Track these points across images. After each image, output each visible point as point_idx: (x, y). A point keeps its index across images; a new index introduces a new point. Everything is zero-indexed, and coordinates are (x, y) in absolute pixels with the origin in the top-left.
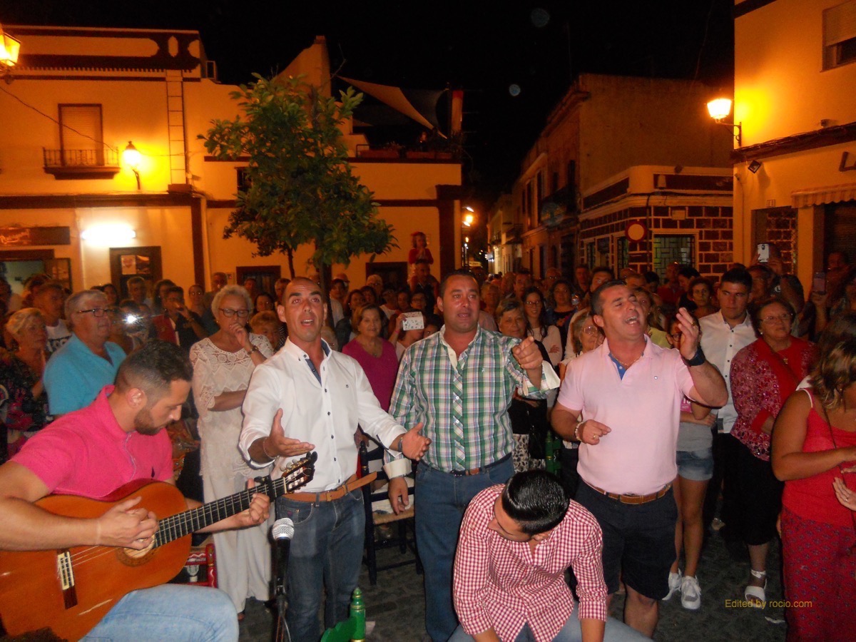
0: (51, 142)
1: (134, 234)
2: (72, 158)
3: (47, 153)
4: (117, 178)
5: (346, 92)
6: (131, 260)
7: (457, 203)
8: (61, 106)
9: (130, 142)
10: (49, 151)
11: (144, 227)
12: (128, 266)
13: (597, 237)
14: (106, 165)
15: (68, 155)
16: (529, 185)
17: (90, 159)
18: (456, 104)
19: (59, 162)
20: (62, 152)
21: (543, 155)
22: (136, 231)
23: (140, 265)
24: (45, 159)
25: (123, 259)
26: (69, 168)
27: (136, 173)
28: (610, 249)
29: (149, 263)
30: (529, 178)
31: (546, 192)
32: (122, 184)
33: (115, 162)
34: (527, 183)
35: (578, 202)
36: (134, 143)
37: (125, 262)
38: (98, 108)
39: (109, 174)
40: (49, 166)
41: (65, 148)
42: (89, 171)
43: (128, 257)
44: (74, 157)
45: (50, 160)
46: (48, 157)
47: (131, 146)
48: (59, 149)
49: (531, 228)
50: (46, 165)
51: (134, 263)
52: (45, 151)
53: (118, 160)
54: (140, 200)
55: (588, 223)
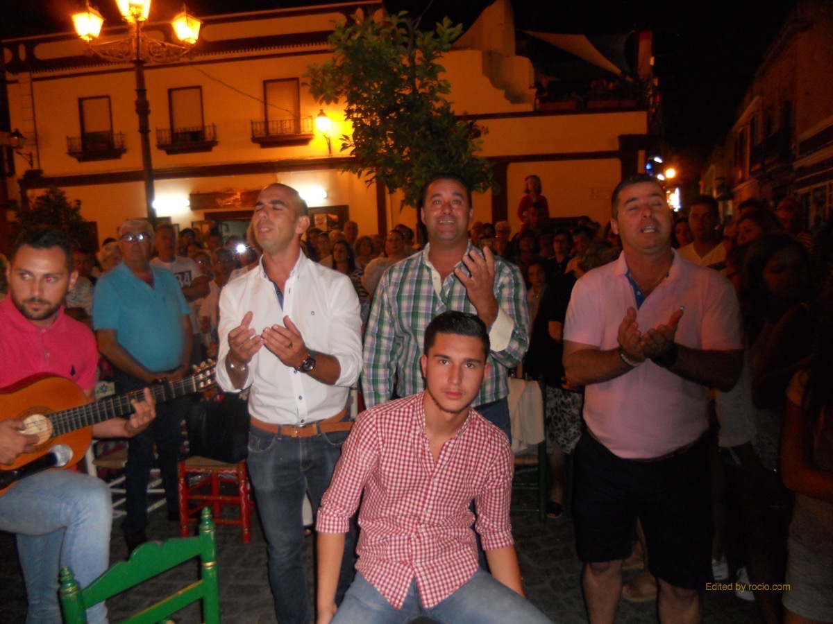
0: (257, 115)
1: (325, 195)
2: (274, 129)
3: (255, 125)
4: (313, 144)
5: (442, 24)
6: (323, 218)
7: (641, 153)
8: (265, 82)
9: (321, 110)
10: (256, 123)
11: (335, 188)
12: (320, 224)
13: (814, 187)
14: (303, 133)
15: (271, 126)
16: (742, 133)
17: (289, 127)
18: (644, 46)
19: (263, 132)
20: (266, 122)
21: (756, 98)
22: (328, 192)
23: (331, 223)
24: (253, 131)
25: (316, 218)
26: (272, 137)
27: (329, 139)
28: (828, 199)
29: (337, 221)
30: (743, 126)
31: (760, 138)
32: (316, 149)
33: (310, 129)
34: (740, 131)
35: (793, 146)
36: (325, 112)
37: (318, 219)
38: (296, 81)
39: (305, 140)
40: (256, 136)
41: (270, 119)
42: (290, 138)
43: (321, 216)
44: (275, 126)
45: (256, 130)
46: (255, 129)
47: (322, 113)
48: (263, 120)
49: (742, 181)
50: (253, 135)
51: (325, 221)
52: (252, 123)
53: (312, 127)
54: (329, 164)
55: (803, 170)
